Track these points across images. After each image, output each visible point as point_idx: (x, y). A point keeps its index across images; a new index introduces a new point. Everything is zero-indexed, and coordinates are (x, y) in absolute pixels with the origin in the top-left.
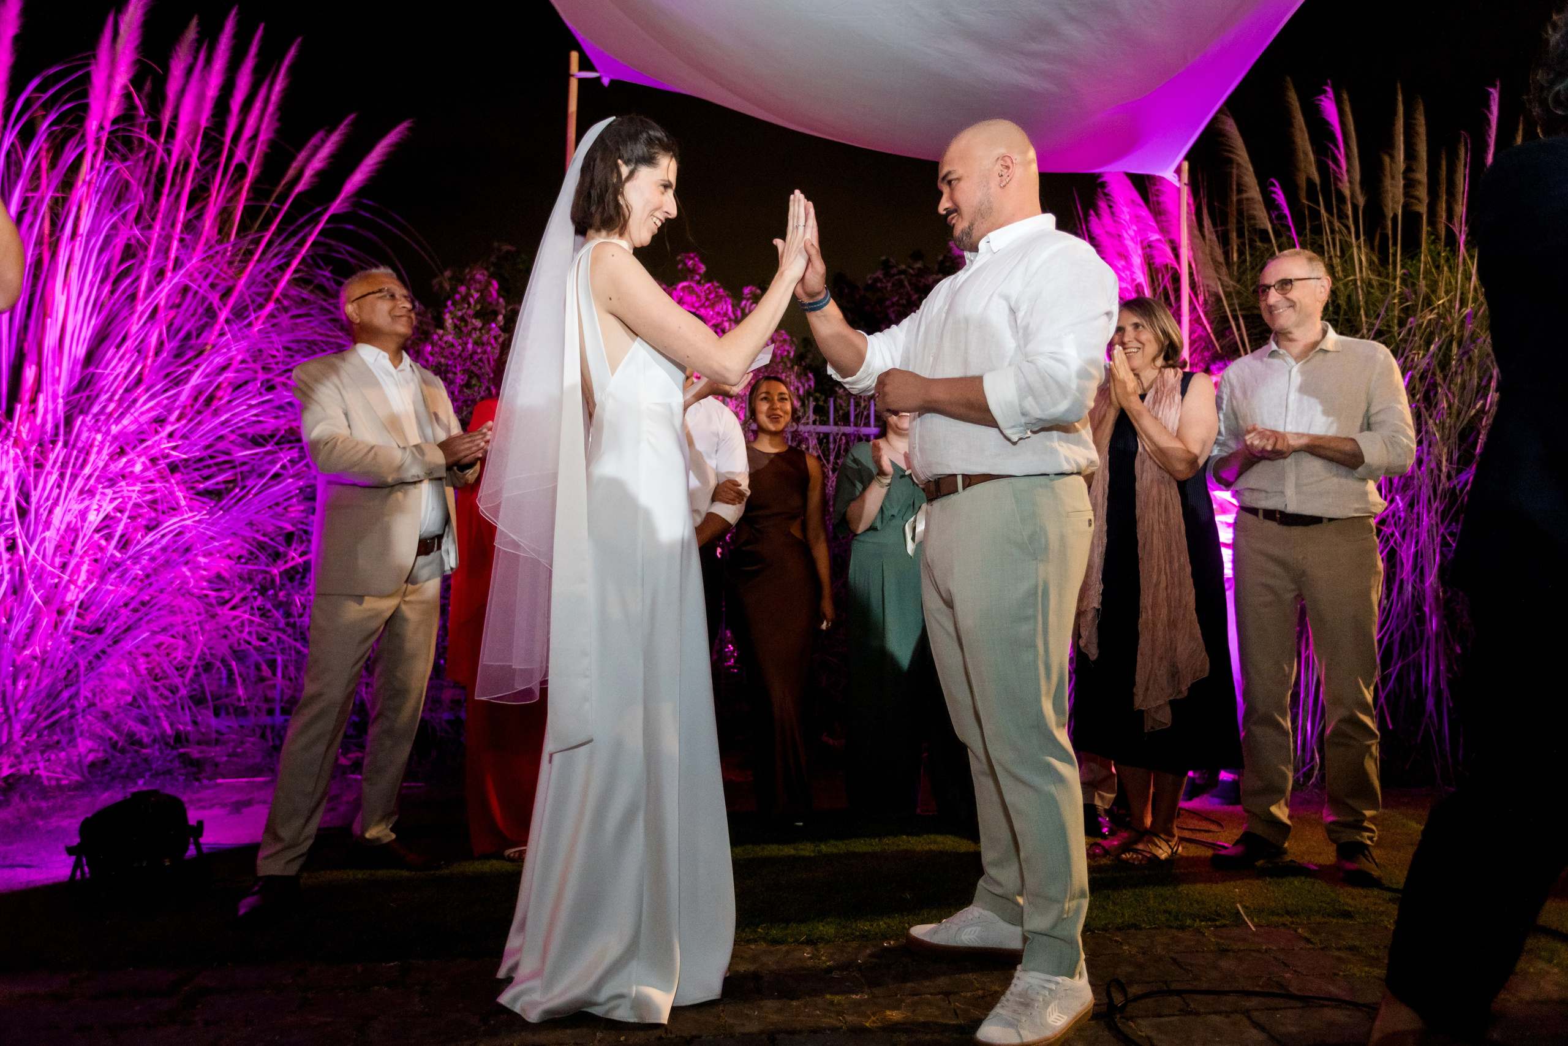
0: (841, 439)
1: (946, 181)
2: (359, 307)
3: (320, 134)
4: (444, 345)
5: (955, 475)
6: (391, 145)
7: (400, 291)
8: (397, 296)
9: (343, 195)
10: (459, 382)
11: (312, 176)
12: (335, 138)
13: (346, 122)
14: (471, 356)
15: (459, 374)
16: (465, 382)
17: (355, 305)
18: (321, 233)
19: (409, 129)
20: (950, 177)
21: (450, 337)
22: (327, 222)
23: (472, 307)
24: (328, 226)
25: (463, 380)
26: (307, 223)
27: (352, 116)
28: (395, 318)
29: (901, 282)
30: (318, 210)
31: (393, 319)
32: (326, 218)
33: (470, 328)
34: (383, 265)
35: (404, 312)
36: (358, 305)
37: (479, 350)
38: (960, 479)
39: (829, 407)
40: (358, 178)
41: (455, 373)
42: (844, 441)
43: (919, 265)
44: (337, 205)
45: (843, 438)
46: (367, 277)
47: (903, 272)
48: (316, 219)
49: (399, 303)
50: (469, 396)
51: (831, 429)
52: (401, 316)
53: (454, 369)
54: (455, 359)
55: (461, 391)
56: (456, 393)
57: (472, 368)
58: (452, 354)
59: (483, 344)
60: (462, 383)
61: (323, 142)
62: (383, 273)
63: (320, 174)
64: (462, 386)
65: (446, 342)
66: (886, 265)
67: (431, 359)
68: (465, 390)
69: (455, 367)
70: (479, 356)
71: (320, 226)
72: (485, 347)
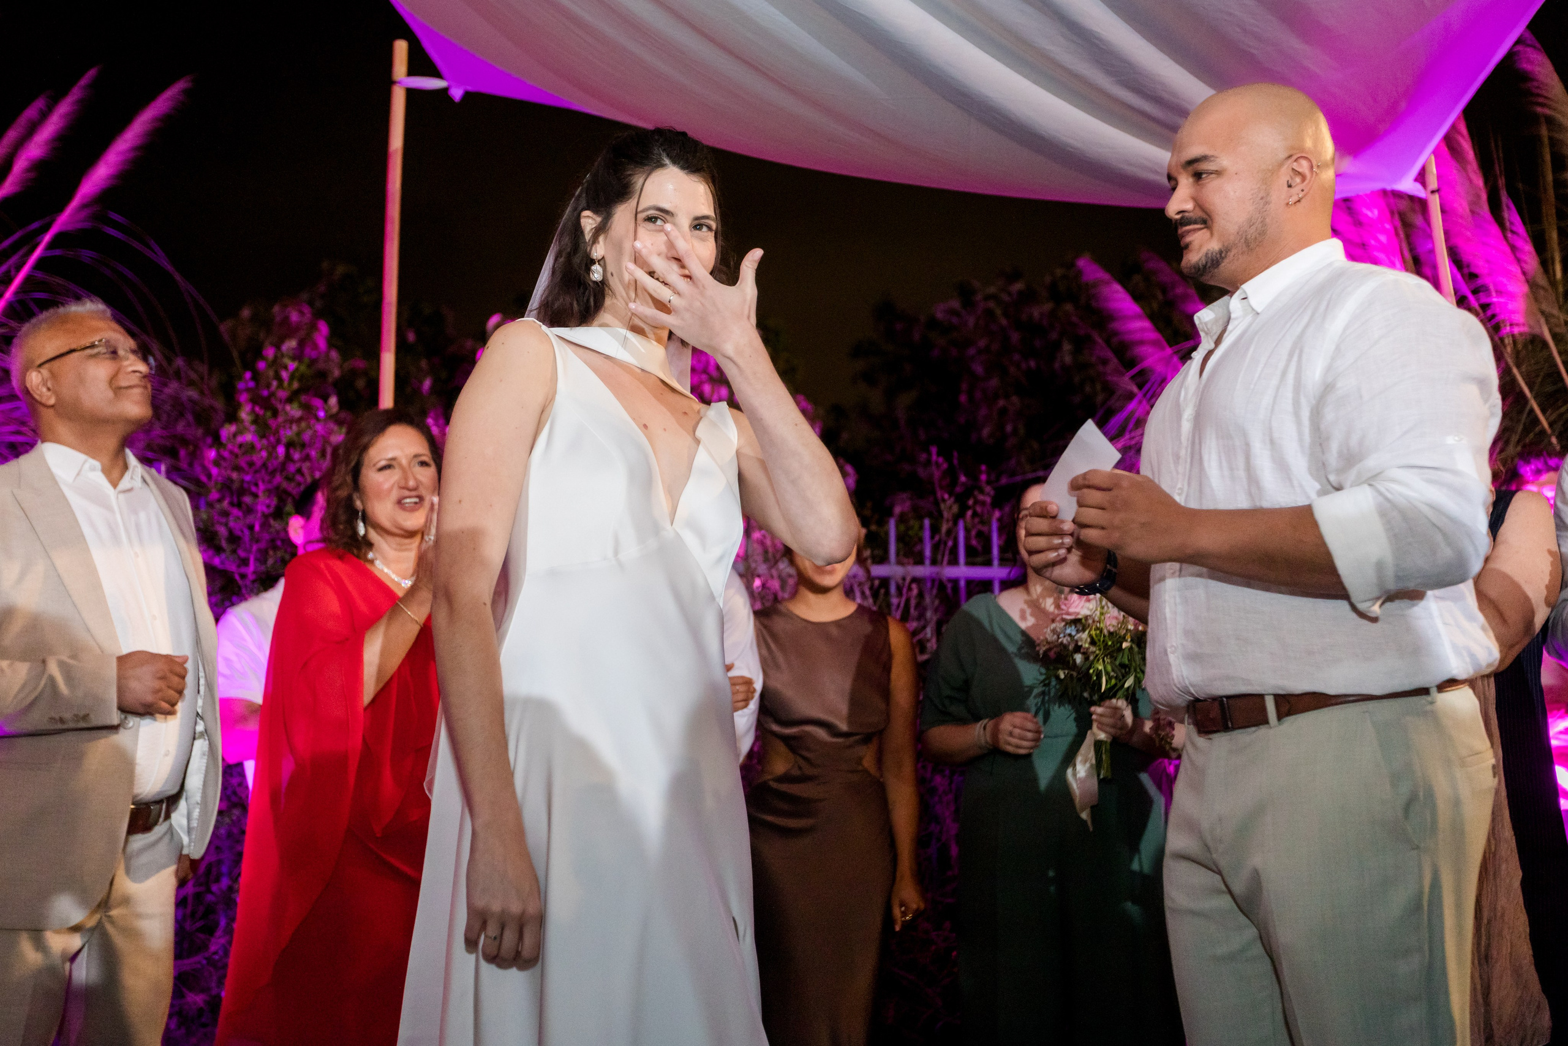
0: (910, 589)
1: (1190, 168)
2: (53, 375)
3: (39, 103)
4: (236, 450)
5: (1261, 697)
6: (155, 119)
7: (125, 343)
8: (121, 352)
9: (75, 203)
10: (261, 509)
11: (28, 170)
12: (64, 108)
13: (83, 82)
14: (283, 467)
15: (262, 497)
16: (272, 509)
17: (45, 371)
18: (40, 264)
19: (186, 92)
20: (1204, 166)
21: (249, 437)
22: (51, 246)
23: (286, 384)
24: (50, 253)
25: (268, 506)
26: (15, 248)
27: (92, 73)
28: (118, 391)
29: (989, 313)
30: (35, 225)
31: (115, 393)
32: (47, 238)
33: (281, 419)
34: (88, 297)
35: (134, 380)
36: (51, 372)
37: (297, 456)
38: (1270, 705)
39: (887, 534)
40: (101, 173)
41: (256, 496)
42: (915, 591)
43: (1018, 286)
44: (67, 218)
45: (914, 586)
46: (65, 320)
47: (993, 297)
48: (31, 242)
49: (126, 363)
50: (278, 532)
51: (892, 570)
52: (130, 387)
53: (253, 489)
54: (256, 472)
55: (265, 525)
56: (257, 528)
57: (284, 485)
58: (251, 464)
59: (303, 446)
60: (267, 511)
61: (44, 115)
62: (90, 309)
63: (39, 166)
64: (266, 517)
65: (241, 446)
66: (966, 294)
67: (214, 471)
68: (272, 522)
69: (256, 485)
70: (297, 465)
71: (38, 252)
72: (308, 450)
